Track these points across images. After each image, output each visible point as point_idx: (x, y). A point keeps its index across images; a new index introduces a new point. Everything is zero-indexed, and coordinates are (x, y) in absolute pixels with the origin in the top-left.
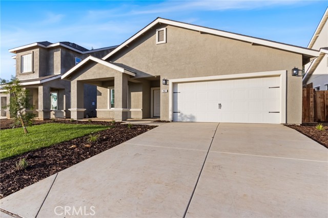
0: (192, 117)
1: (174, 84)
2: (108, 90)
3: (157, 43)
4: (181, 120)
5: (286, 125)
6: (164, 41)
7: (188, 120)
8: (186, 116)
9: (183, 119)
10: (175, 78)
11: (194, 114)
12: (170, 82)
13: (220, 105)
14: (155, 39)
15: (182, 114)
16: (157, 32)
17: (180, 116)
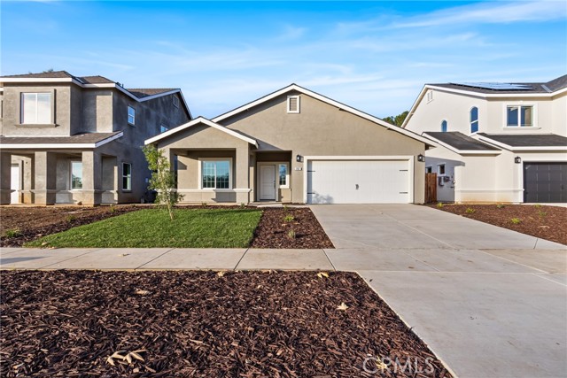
0: (329, 198)
1: (309, 162)
2: (199, 162)
3: (288, 111)
4: (316, 202)
5: (414, 203)
6: (298, 111)
7: (325, 202)
8: (322, 197)
9: (319, 200)
10: (310, 155)
11: (331, 195)
12: (305, 158)
13: (357, 186)
14: (286, 107)
15: (318, 195)
16: (288, 100)
17: (316, 197)
